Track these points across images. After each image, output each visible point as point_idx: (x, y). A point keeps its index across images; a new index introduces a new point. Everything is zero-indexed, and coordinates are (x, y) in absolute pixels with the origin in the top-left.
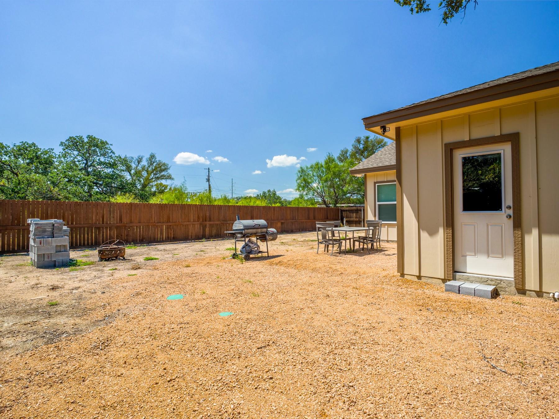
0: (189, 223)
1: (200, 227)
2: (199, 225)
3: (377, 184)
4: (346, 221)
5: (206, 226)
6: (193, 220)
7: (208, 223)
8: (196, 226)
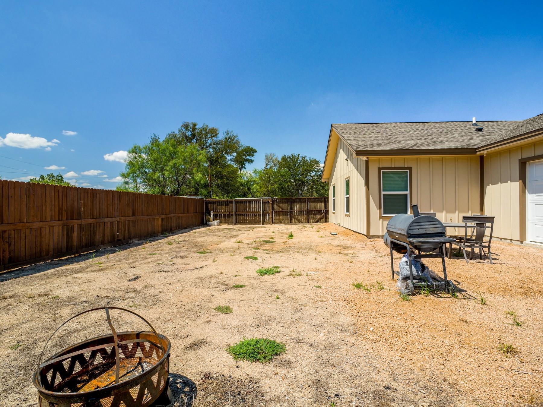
0: (44, 223)
1: (63, 232)
2: (61, 227)
3: (382, 171)
4: (213, 215)
5: (72, 228)
6: (51, 216)
7: (76, 223)
8: (56, 229)
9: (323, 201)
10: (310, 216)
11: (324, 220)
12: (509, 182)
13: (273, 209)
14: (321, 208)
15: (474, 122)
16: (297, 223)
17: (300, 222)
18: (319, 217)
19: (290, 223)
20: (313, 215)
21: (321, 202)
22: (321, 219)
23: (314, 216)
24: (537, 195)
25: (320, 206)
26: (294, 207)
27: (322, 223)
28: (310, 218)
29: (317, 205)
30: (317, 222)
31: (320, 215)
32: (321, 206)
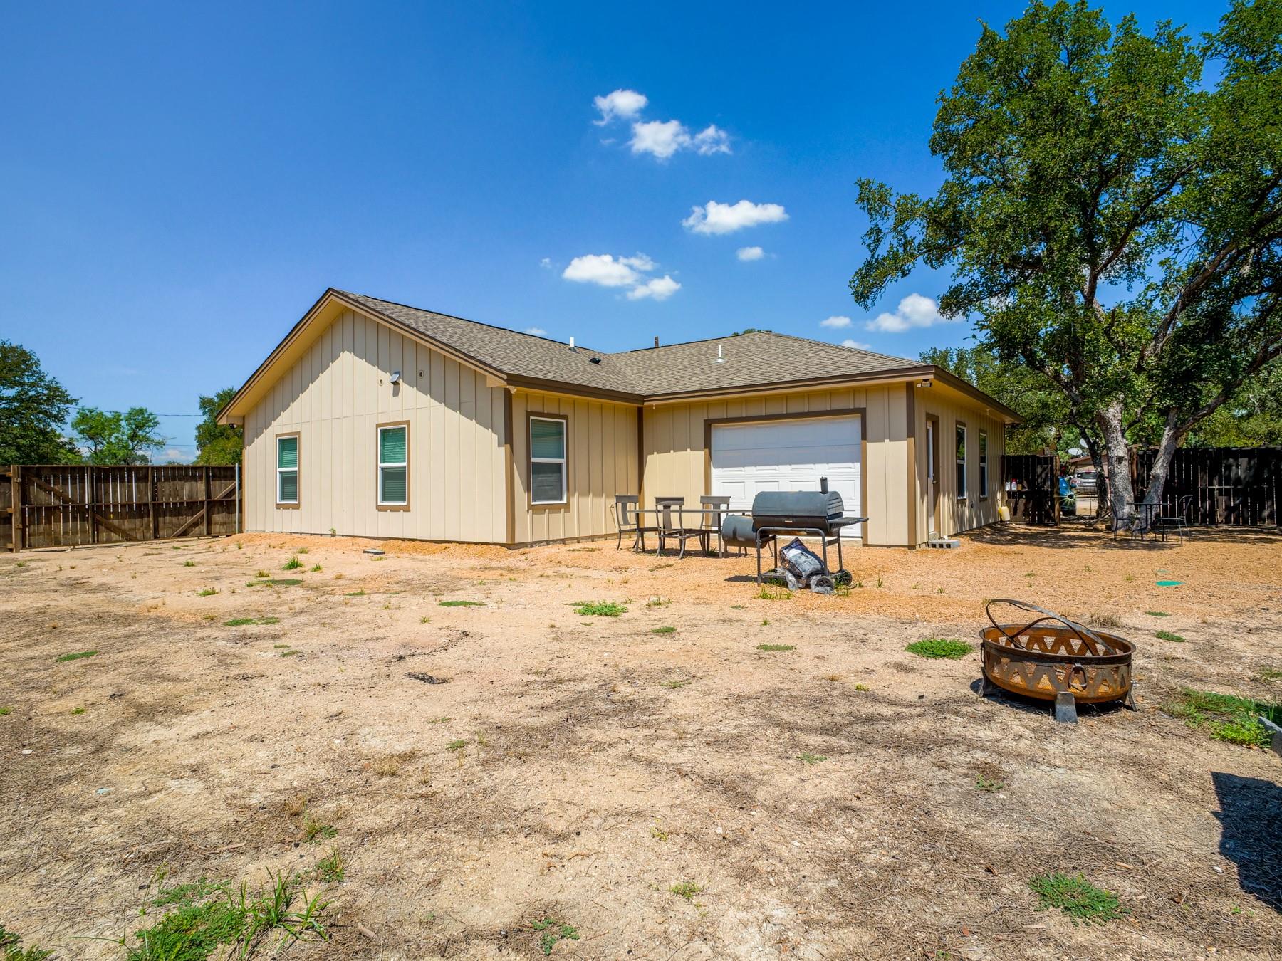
9: (201, 477)
10: (161, 519)
11: (204, 528)
12: (689, 450)
13: (25, 498)
14: (195, 495)
15: (572, 345)
16: (116, 541)
17: (129, 537)
18: (190, 520)
19: (94, 542)
20: (171, 516)
21: (194, 478)
22: (195, 525)
23: (175, 520)
24: (725, 469)
25: (191, 491)
26: (107, 492)
27: (199, 536)
28: (161, 525)
29: (182, 488)
30: (184, 534)
31: (192, 516)
32: (194, 490)
